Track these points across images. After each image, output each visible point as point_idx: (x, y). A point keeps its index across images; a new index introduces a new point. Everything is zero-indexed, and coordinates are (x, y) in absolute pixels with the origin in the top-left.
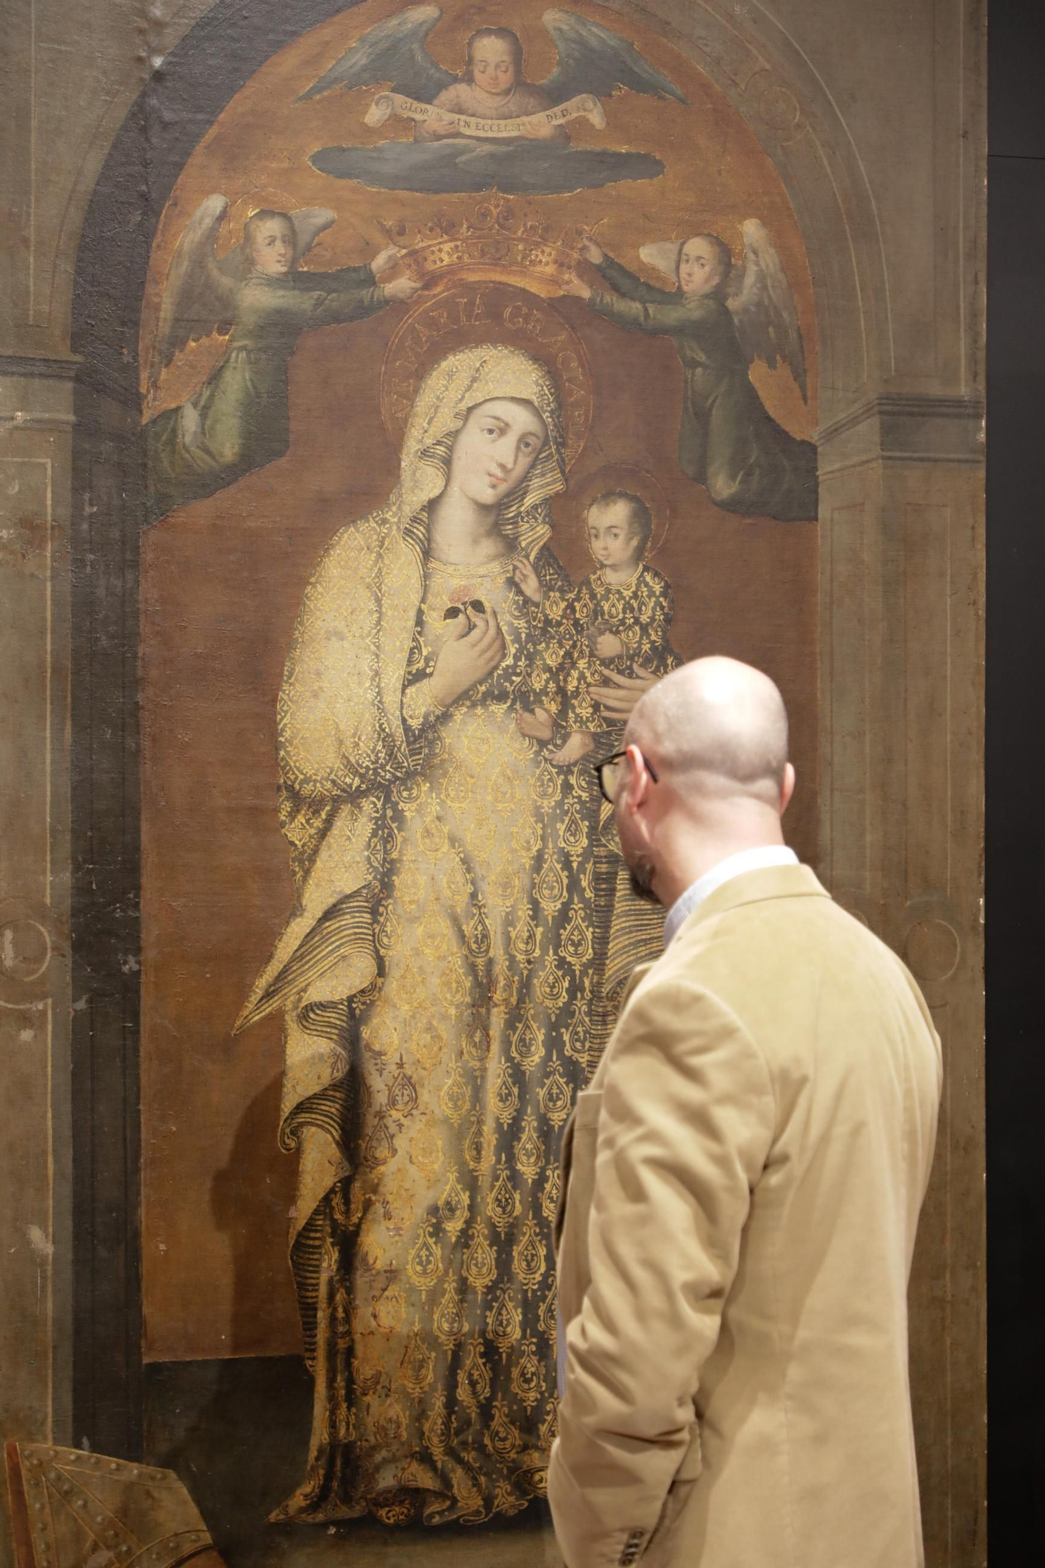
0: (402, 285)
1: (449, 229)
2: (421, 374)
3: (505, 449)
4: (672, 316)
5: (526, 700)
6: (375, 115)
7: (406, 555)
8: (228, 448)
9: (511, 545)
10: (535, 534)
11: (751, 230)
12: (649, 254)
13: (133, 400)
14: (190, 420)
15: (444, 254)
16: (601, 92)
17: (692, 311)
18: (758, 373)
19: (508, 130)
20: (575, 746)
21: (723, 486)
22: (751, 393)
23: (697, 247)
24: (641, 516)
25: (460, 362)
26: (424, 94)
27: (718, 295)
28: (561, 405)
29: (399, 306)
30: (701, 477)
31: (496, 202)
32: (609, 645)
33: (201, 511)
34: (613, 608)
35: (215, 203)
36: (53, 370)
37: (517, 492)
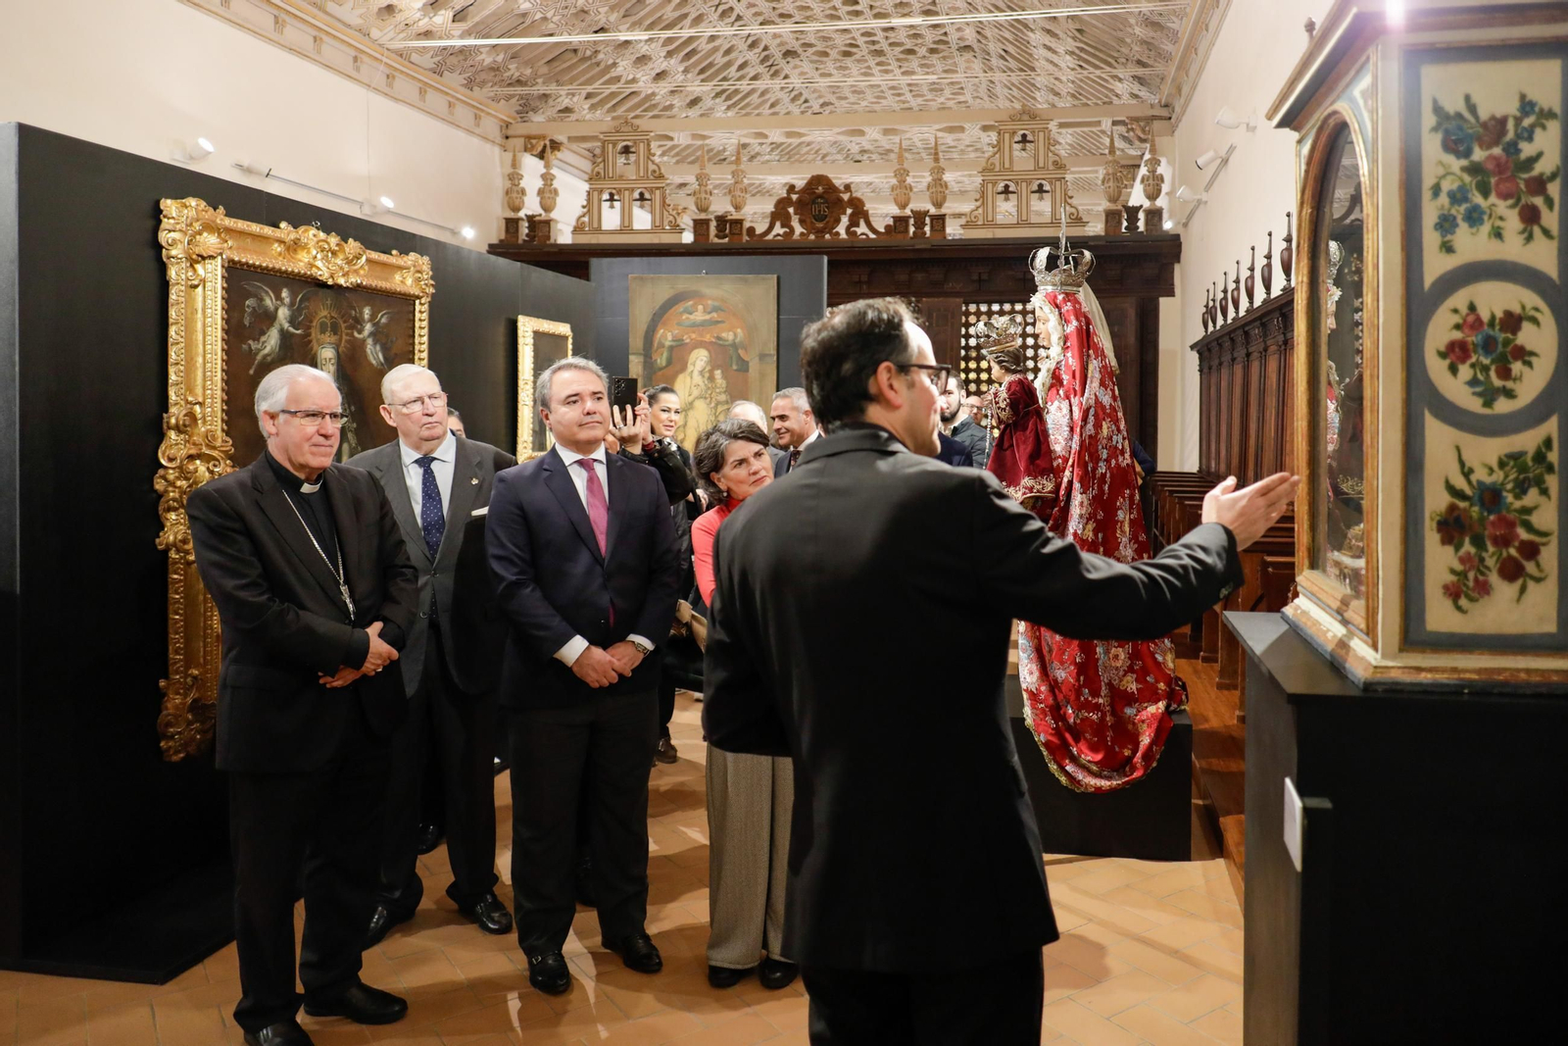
0: (688, 341)
1: (694, 332)
2: (690, 353)
3: (702, 363)
4: (727, 343)
5: (706, 398)
6: (684, 317)
7: (688, 379)
8: (664, 364)
9: (703, 376)
10: (707, 375)
11: (739, 330)
12: (724, 335)
13: (651, 358)
14: (659, 361)
15: (694, 336)
16: (716, 312)
17: (730, 342)
18: (740, 351)
19: (703, 318)
20: (713, 405)
21: (735, 367)
22: (739, 355)
23: (731, 333)
24: (722, 372)
25: (696, 351)
26: (691, 314)
27: (734, 340)
28: (711, 356)
29: (687, 344)
30: (731, 366)
31: (701, 328)
32: (718, 390)
33: (660, 373)
34: (718, 385)
35: (662, 331)
36: (640, 354)
37: (704, 369)
